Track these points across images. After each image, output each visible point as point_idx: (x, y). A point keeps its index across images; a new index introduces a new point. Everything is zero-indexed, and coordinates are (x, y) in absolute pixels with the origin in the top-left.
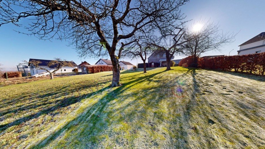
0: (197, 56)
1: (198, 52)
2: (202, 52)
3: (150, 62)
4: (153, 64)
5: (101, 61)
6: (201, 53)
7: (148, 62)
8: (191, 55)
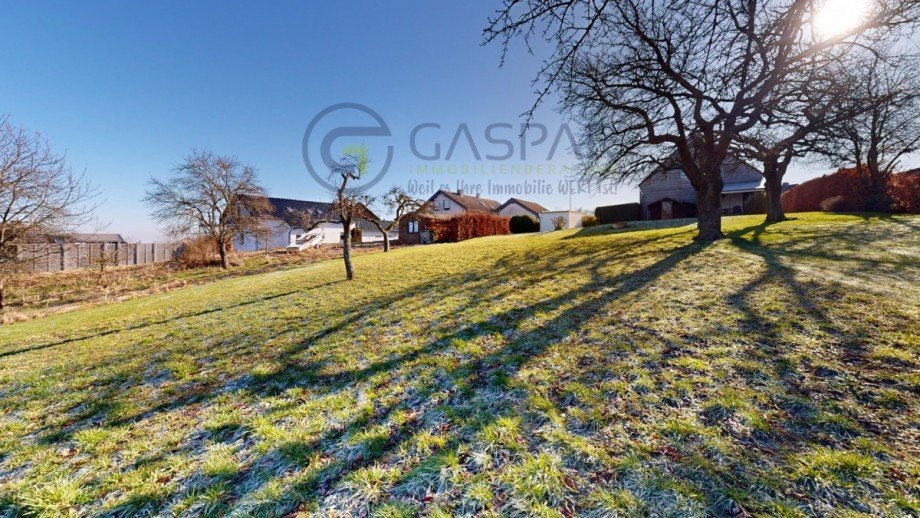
0: (881, 168)
1: (883, 152)
2: (907, 150)
3: (652, 199)
4: (667, 207)
5: (441, 198)
6: (903, 157)
7: (642, 197)
8: (854, 166)
